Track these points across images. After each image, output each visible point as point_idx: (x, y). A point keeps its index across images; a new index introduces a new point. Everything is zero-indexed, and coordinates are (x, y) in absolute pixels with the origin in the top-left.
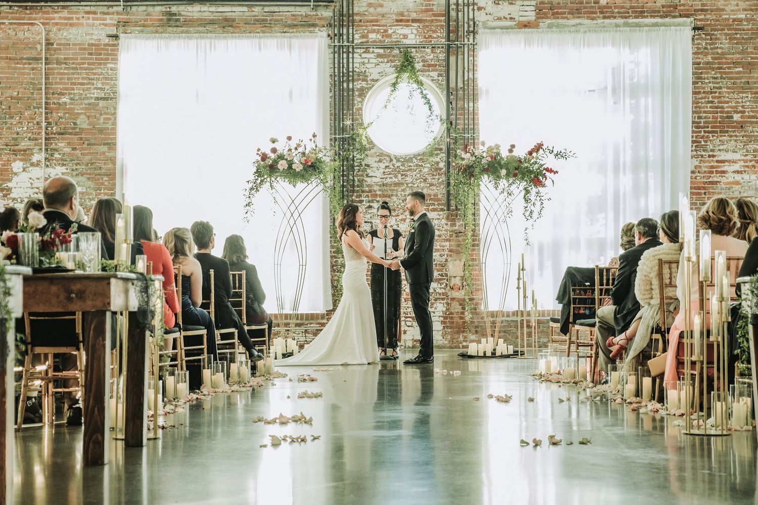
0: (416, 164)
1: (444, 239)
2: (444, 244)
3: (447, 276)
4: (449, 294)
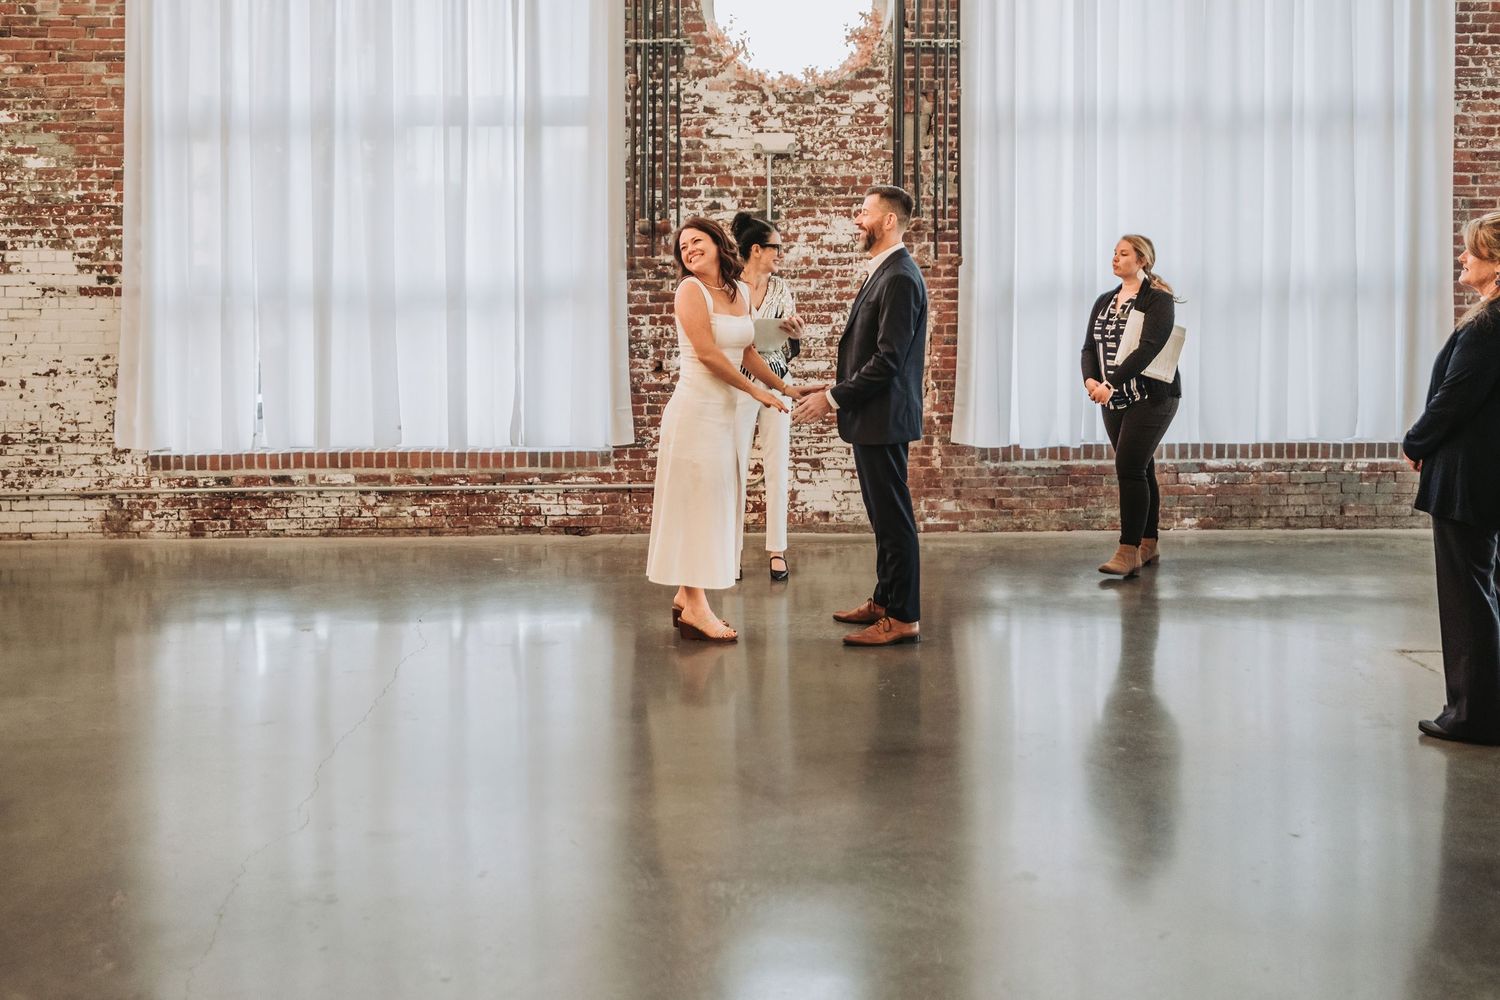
0: (823, 108)
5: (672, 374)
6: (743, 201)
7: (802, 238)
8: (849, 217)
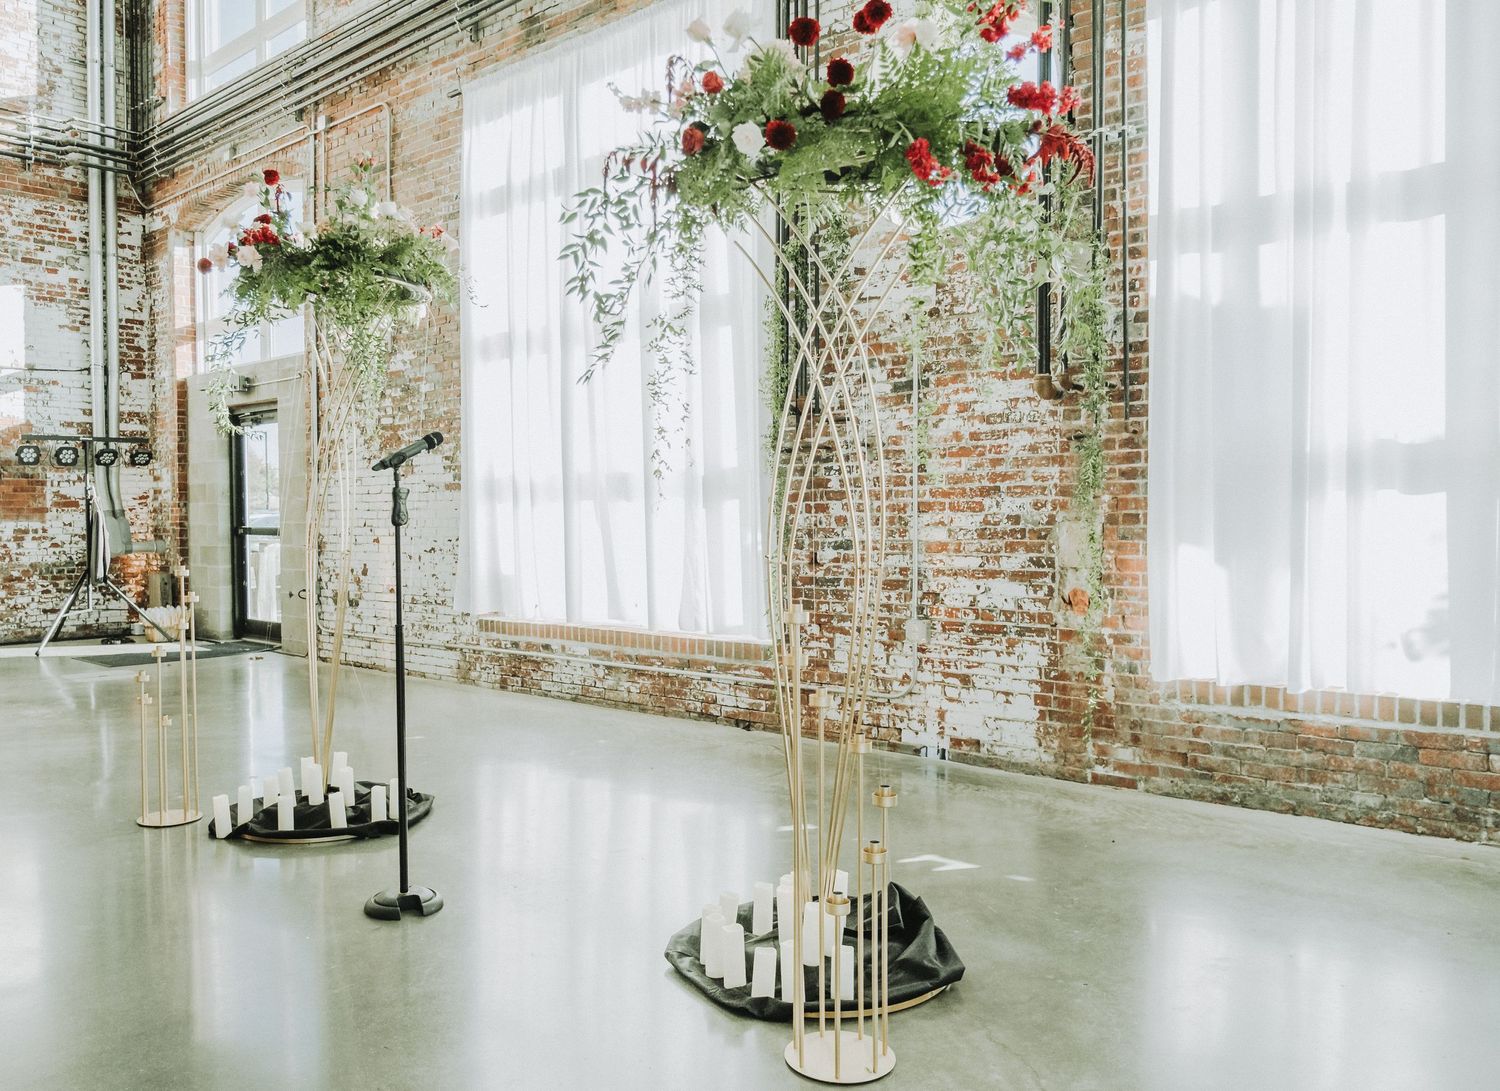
1: (1047, 458)
2: (1045, 471)
3: (1052, 565)
4: (1059, 618)
5: (825, 567)
6: (892, 370)
7: (953, 409)
8: (1004, 379)
